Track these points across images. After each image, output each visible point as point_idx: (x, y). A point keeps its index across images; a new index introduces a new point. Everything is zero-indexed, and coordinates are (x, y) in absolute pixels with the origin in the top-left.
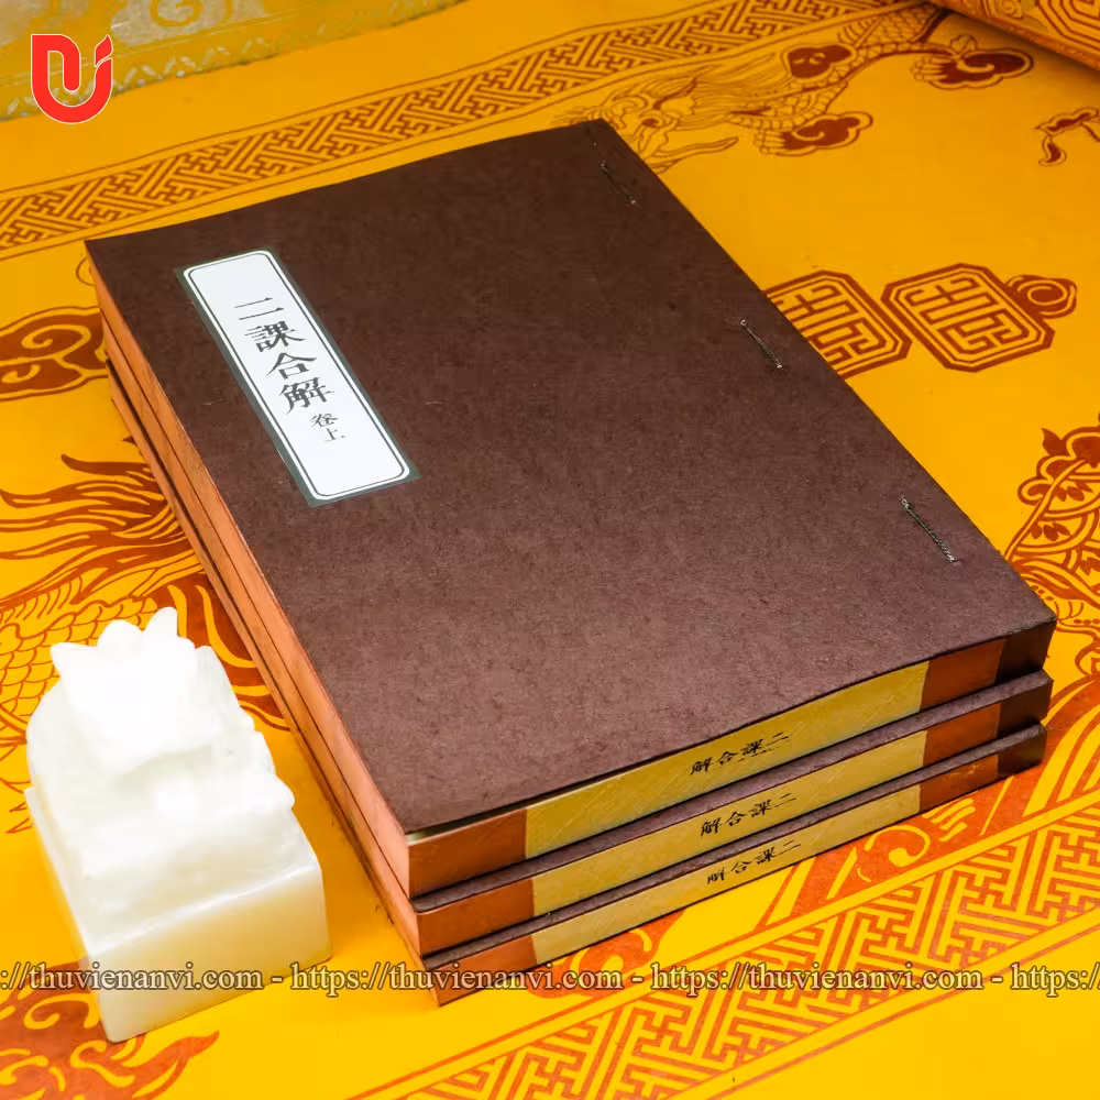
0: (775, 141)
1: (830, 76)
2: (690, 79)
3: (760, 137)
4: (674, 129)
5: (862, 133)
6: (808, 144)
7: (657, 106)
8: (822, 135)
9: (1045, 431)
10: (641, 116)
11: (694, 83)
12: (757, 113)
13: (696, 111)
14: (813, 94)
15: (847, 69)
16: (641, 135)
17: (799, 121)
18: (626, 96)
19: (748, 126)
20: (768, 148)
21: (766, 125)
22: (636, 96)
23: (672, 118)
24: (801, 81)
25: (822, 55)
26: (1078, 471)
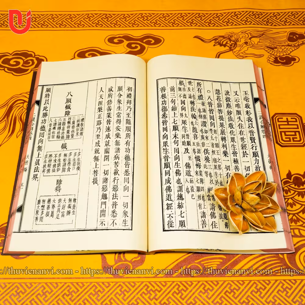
0: (272, 59)
1: (296, 43)
2: (262, 33)
3: (269, 57)
4: (250, 47)
5: (295, 63)
6: (281, 63)
7: (250, 39)
8: (285, 61)
9: (289, 171)
10: (245, 40)
11: (263, 34)
12: (272, 49)
13: (259, 43)
14: (289, 47)
15: (301, 42)
16: (242, 46)
17: (282, 54)
18: (245, 33)
19: (268, 52)
20: (270, 61)
21: (273, 53)
22: (247, 34)
23: (252, 44)
24: (288, 42)
25: (298, 36)
26: (291, 186)
